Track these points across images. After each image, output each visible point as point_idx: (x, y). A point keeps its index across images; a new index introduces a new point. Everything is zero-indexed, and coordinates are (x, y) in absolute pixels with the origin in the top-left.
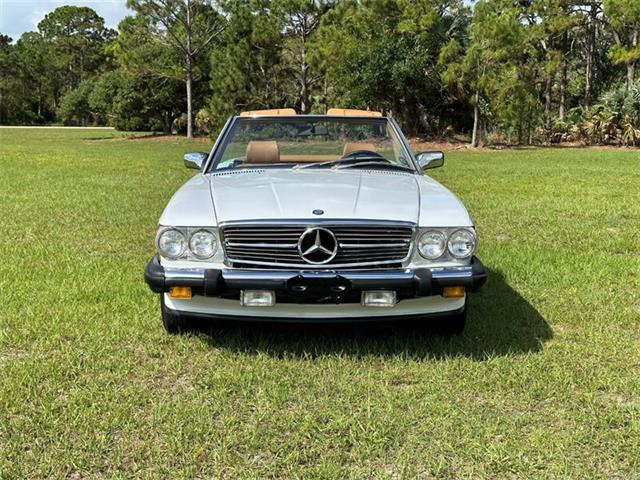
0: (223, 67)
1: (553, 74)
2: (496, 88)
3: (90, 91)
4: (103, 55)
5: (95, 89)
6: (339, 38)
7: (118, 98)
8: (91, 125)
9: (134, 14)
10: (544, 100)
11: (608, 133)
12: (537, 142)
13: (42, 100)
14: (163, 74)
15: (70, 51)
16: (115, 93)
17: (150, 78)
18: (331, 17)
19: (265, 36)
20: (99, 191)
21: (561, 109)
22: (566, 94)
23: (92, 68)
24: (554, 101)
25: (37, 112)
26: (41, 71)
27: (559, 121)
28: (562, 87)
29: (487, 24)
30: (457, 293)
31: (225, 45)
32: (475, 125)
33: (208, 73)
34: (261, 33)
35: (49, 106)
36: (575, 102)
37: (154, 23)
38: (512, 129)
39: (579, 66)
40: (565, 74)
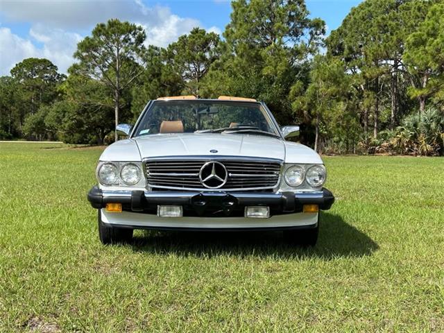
0: (140, 98)
1: (369, 107)
2: (330, 115)
3: (46, 115)
4: (56, 92)
5: (49, 113)
6: (222, 79)
7: (66, 119)
8: (46, 140)
9: (78, 62)
10: (363, 125)
11: (407, 146)
12: (359, 153)
13: (12, 123)
14: (99, 103)
15: (33, 89)
16: (64, 116)
17: (89, 105)
18: (218, 65)
19: (170, 77)
20: (51, 173)
21: (375, 131)
22: (378, 121)
23: (48, 101)
24: (370, 126)
25: (7, 131)
26: (12, 102)
27: (374, 139)
28: (375, 116)
29: (322, 71)
30: (313, 209)
31: (142, 84)
32: (316, 139)
33: (130, 103)
34: (168, 75)
35: (16, 127)
36: (384, 126)
37: (93, 68)
38: (341, 143)
39: (386, 102)
40: (377, 107)
